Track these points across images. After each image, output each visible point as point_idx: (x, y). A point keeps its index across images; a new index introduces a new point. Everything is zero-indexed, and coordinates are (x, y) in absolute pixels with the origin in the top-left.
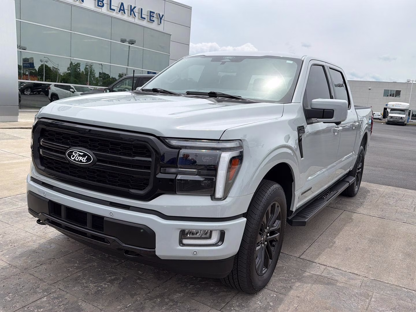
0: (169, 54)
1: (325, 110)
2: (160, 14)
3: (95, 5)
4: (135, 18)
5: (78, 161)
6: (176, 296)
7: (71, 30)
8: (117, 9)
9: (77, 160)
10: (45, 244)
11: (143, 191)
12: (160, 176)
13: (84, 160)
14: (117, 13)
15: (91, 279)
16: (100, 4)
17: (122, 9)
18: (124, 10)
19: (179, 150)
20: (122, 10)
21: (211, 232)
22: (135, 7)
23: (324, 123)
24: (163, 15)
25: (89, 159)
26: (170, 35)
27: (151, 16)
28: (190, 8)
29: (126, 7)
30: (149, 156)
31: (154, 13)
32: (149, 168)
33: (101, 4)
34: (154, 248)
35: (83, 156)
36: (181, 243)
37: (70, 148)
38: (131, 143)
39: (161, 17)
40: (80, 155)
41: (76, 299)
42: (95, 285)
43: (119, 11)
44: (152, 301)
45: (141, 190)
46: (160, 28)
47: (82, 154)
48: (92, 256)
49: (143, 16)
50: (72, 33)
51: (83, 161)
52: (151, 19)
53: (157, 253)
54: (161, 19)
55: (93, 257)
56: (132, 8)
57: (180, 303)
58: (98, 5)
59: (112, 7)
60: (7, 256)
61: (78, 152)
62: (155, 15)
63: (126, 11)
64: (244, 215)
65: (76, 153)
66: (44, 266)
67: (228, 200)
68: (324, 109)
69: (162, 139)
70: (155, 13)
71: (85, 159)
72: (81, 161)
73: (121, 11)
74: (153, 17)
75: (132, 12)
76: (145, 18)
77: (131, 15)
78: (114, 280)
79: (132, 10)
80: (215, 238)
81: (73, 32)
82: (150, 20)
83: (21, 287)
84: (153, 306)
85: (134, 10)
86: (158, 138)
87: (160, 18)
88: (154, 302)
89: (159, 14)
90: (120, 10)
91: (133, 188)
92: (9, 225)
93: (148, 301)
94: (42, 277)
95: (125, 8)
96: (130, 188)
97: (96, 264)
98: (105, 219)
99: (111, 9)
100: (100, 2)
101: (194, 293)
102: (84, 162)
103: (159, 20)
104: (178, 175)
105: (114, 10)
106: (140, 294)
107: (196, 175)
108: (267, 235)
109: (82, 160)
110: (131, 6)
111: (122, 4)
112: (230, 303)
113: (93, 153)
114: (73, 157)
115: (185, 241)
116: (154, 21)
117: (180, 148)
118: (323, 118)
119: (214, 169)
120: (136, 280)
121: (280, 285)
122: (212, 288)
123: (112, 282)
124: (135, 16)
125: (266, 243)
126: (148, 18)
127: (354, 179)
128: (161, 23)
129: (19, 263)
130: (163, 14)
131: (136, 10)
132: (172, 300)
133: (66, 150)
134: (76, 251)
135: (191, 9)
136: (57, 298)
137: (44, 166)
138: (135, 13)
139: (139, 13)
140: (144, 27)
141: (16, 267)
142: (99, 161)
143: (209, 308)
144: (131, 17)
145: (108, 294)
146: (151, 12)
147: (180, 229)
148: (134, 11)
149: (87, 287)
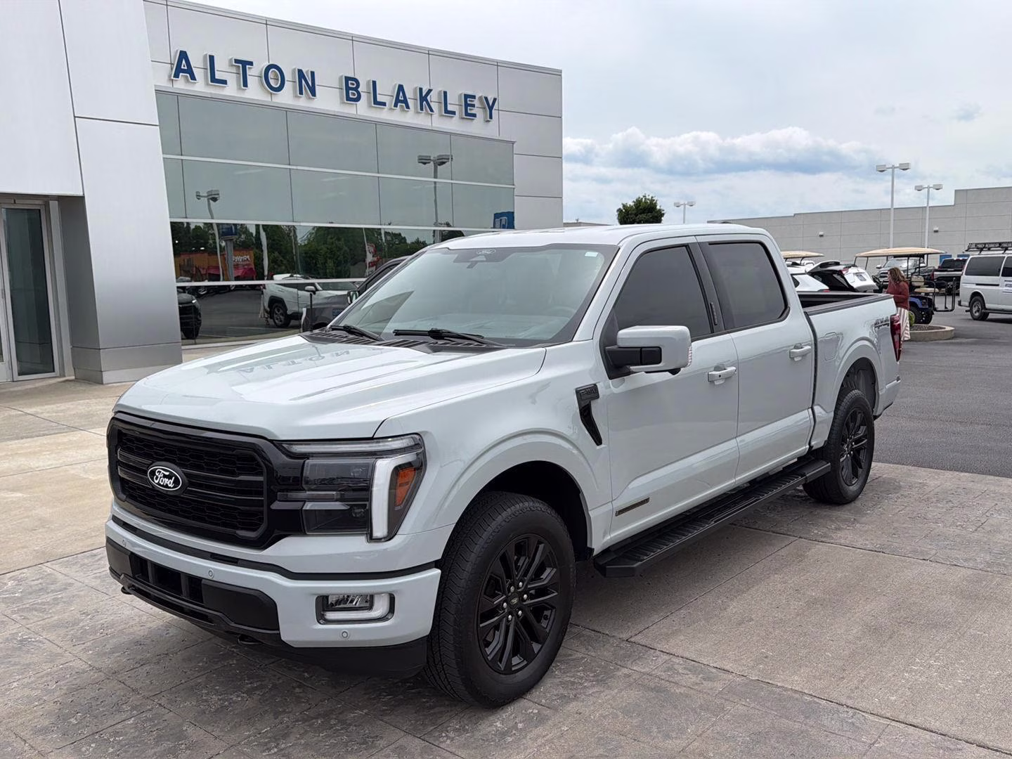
0: (513, 187)
1: (643, 349)
2: (489, 99)
3: (341, 98)
4: (431, 115)
5: (163, 486)
6: (352, 715)
7: (289, 165)
8: (389, 101)
9: (162, 484)
10: (159, 629)
11: (255, 533)
12: (277, 506)
13: (170, 483)
14: (391, 109)
15: (217, 688)
16: (351, 96)
17: (400, 98)
18: (405, 101)
19: (302, 461)
20: (401, 102)
21: (372, 597)
22: (430, 91)
23: (647, 372)
24: (495, 100)
25: (176, 482)
26: (513, 143)
27: (467, 105)
28: (558, 74)
29: (409, 94)
30: (260, 474)
31: (474, 97)
32: (260, 494)
33: (354, 95)
34: (278, 629)
35: (169, 477)
36: (321, 618)
37: (151, 464)
38: (231, 453)
39: (491, 104)
40: (165, 476)
41: (180, 721)
42: (220, 697)
43: (396, 105)
44: (307, 723)
45: (254, 530)
46: (490, 130)
47: (167, 473)
48: (233, 647)
49: (450, 108)
50: (292, 172)
51: (169, 485)
52: (469, 112)
53: (284, 638)
54: (491, 108)
55: (235, 650)
56: (424, 94)
57: (355, 726)
58: (348, 99)
59: (379, 99)
60: (90, 652)
61: (162, 471)
62: (476, 102)
63: (410, 102)
64: (436, 564)
65: (160, 472)
66: (147, 668)
67: (397, 540)
68: (641, 348)
69: (278, 444)
70: (477, 98)
71: (172, 482)
72: (167, 486)
73: (399, 104)
74: (473, 106)
75: (424, 102)
76: (454, 113)
77: (422, 109)
78: (256, 689)
79: (423, 98)
80: (380, 608)
81: (295, 167)
82: (467, 114)
83: (99, 703)
84: (306, 731)
85: (428, 98)
86: (271, 441)
87: (489, 106)
88: (310, 726)
89: (486, 98)
90: (397, 101)
91: (242, 529)
92: (107, 597)
93: (300, 723)
94: (139, 685)
95: (408, 96)
96: (238, 529)
97: (235, 662)
98: (203, 581)
99: (376, 102)
100: (350, 91)
101: (387, 710)
102: (170, 488)
103: (486, 111)
104: (307, 503)
105: (384, 104)
106: (290, 712)
107: (336, 501)
108: (523, 598)
109: (168, 483)
110: (421, 90)
111: (401, 88)
112: (445, 725)
113: (183, 472)
114: (157, 479)
115: (331, 615)
116: (474, 115)
117: (306, 456)
118: (642, 365)
119: (365, 488)
120: (294, 688)
121: (555, 693)
122: (424, 700)
123: (250, 692)
124: (432, 110)
125: (520, 612)
126: (461, 111)
127: (828, 465)
128: (491, 117)
129: (107, 662)
130: (496, 97)
131: (433, 97)
132: (343, 722)
133: (148, 468)
134: (209, 640)
135: (560, 75)
136: (151, 720)
137: (125, 494)
138: (432, 104)
139: (440, 103)
140: (451, 134)
141: (99, 670)
142: (192, 484)
143: (402, 733)
144: (423, 114)
145: (236, 712)
146: (466, 96)
147: (315, 594)
148: (429, 100)
149: (206, 701)
